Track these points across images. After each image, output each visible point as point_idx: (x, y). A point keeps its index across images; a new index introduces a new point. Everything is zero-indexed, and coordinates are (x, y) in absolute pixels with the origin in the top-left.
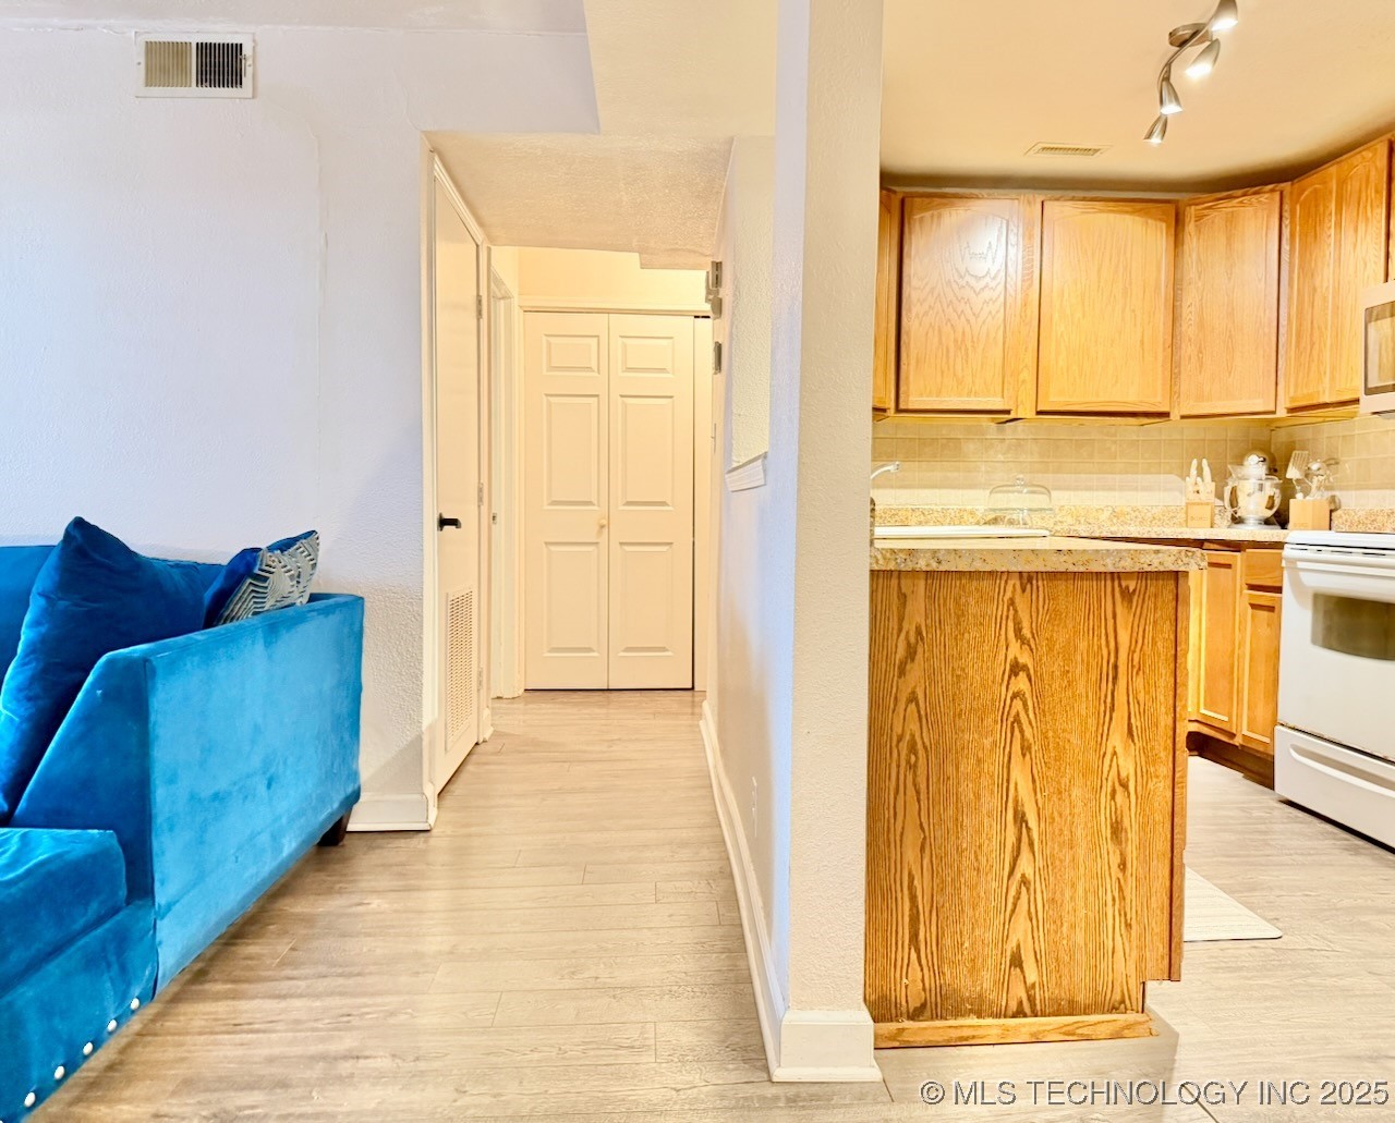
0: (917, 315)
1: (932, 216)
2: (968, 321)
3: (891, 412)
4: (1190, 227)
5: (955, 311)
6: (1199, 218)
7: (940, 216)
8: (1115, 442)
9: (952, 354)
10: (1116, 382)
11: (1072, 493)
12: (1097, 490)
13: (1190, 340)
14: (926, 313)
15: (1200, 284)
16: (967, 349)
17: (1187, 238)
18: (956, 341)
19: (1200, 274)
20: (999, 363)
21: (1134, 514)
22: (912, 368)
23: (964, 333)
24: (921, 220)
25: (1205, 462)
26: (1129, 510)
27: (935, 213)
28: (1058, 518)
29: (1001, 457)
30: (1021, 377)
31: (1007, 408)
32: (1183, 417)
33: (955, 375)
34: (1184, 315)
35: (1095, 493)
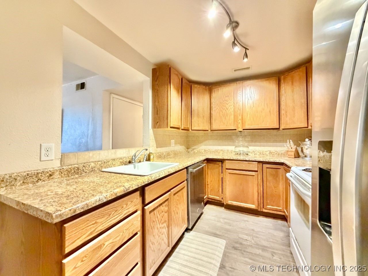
0: (214, 110)
1: (217, 90)
2: (226, 111)
3: (210, 131)
4: (282, 81)
5: (222, 109)
6: (284, 79)
7: (218, 89)
8: (270, 135)
9: (222, 118)
10: (263, 121)
11: (259, 147)
12: (266, 147)
13: (283, 110)
14: (216, 110)
15: (285, 95)
16: (225, 117)
17: (281, 84)
18: (223, 115)
19: (285, 92)
20: (233, 119)
21: (276, 153)
22: (213, 121)
23: (225, 113)
24: (214, 91)
25: (291, 140)
26: (274, 151)
27: (217, 89)
28: (255, 153)
29: (241, 139)
30: (239, 122)
31: (235, 129)
32: (283, 129)
33: (223, 122)
34: (282, 103)
35: (265, 147)
